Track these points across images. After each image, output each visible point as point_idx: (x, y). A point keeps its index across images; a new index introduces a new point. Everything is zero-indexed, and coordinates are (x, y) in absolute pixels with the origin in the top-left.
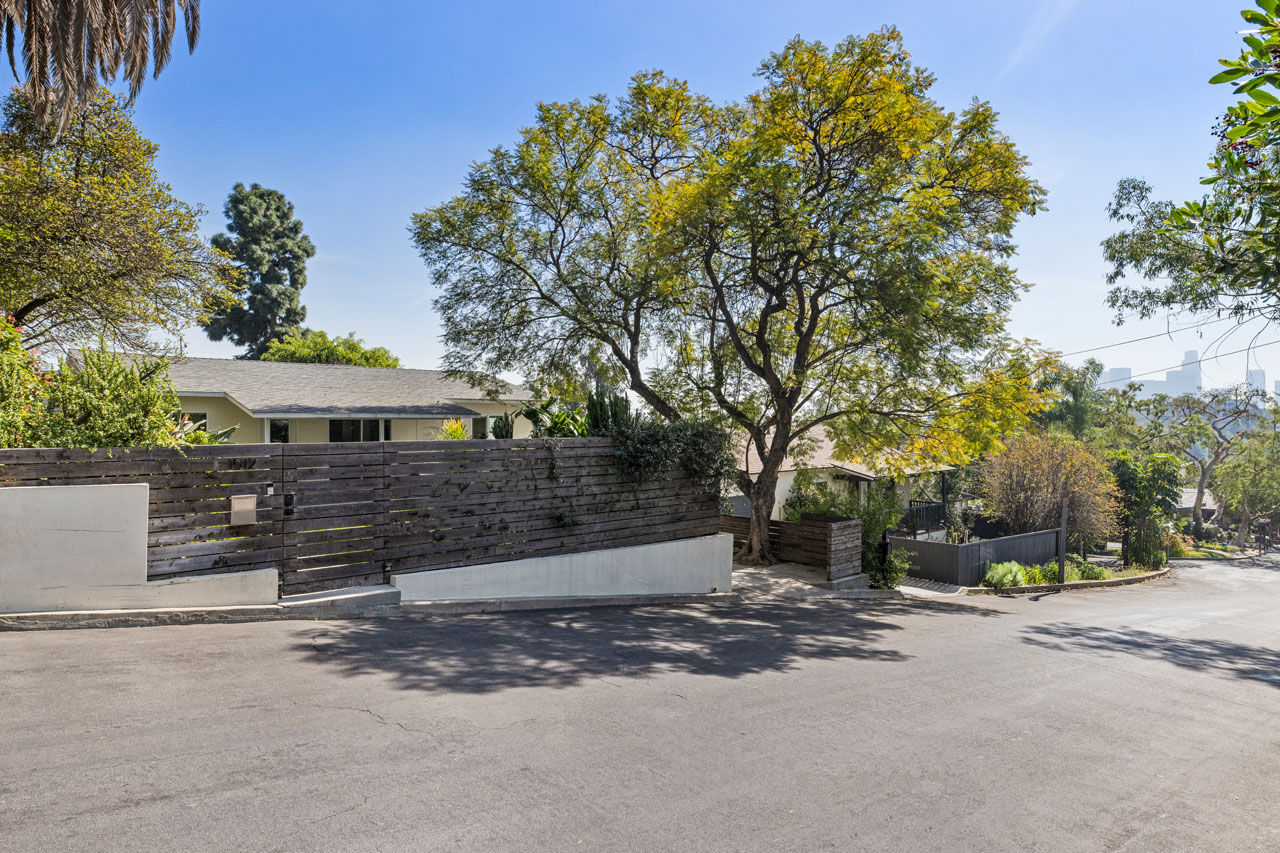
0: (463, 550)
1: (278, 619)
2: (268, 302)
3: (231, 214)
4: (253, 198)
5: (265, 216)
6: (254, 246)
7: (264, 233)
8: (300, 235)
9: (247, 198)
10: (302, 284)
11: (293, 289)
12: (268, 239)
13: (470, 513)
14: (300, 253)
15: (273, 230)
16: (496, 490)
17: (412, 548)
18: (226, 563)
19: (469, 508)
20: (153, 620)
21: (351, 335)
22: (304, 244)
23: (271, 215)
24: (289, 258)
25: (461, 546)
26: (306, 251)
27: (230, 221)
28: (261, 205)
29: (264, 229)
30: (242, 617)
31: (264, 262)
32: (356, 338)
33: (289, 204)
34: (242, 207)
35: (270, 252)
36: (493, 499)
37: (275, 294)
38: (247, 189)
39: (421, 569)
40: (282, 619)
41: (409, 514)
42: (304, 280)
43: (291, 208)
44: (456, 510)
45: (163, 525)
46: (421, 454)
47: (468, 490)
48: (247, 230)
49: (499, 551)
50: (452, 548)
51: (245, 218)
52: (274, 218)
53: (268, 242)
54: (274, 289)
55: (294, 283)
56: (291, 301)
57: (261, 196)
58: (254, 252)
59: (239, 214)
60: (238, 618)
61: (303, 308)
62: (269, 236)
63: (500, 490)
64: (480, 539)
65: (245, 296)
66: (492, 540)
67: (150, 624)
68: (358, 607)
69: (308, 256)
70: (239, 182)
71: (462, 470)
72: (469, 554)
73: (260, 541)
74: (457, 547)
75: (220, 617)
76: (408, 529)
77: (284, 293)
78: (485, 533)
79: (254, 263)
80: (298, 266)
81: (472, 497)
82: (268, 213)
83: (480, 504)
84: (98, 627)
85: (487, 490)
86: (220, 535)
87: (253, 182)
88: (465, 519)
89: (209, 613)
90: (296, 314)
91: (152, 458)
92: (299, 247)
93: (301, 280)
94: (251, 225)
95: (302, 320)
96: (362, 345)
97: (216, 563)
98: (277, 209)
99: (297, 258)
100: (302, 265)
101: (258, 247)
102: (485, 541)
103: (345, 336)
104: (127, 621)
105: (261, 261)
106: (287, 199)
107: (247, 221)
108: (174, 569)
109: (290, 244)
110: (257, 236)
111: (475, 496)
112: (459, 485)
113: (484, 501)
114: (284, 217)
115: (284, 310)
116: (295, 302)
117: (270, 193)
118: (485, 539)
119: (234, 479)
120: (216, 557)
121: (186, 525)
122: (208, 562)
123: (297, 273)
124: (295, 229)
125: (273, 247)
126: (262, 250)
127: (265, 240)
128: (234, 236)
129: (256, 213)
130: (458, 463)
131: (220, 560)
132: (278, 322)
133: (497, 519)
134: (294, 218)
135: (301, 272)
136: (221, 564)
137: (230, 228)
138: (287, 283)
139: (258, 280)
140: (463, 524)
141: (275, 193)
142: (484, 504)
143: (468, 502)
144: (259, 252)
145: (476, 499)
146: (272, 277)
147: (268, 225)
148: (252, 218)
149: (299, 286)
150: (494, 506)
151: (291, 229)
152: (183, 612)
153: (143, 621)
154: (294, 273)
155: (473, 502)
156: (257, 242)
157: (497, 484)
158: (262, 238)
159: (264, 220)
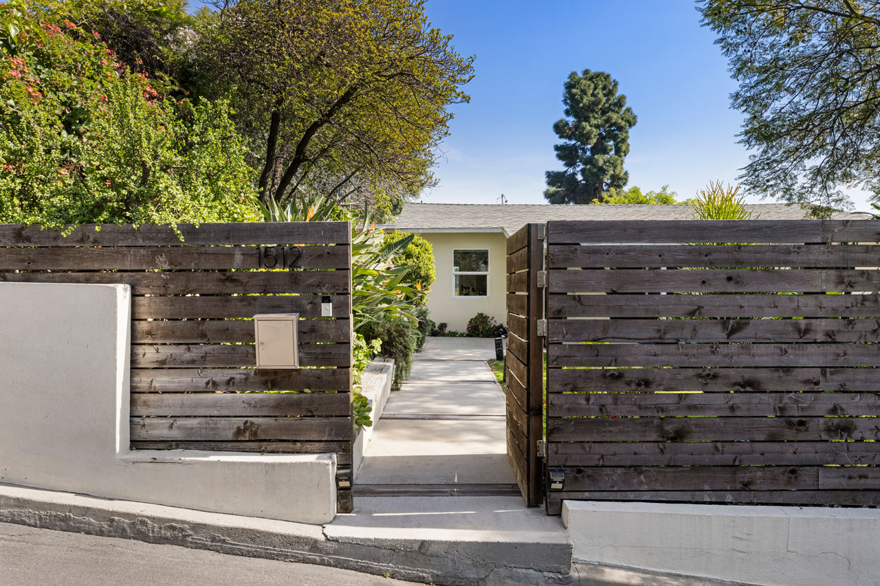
0: (734, 467)
1: (314, 562)
2: (595, 170)
3: (568, 101)
4: (584, 82)
5: (593, 95)
6: (584, 123)
7: (593, 111)
8: (624, 108)
9: (578, 82)
10: (625, 152)
11: (616, 157)
12: (596, 116)
13: (751, 386)
14: (623, 123)
15: (600, 106)
16: (820, 337)
17: (613, 448)
18: (255, 434)
19: (748, 374)
20: (105, 526)
21: (664, 189)
22: (628, 116)
23: (598, 93)
24: (614, 130)
25: (728, 458)
26: (628, 121)
27: (568, 107)
28: (589, 86)
29: (591, 107)
30: (252, 546)
31: (593, 136)
32: (669, 191)
33: (614, 81)
34: (574, 91)
35: (597, 127)
36: (812, 357)
37: (601, 163)
38: (580, 75)
39: (631, 496)
40: (322, 563)
41: (604, 375)
42: (627, 148)
43: (616, 85)
44: (715, 377)
45: (161, 357)
46: (630, 249)
47: (748, 332)
48: (578, 110)
49: (826, 480)
50: (707, 459)
51: (577, 100)
52: (600, 96)
53: (595, 118)
54: (600, 159)
55: (618, 151)
56: (615, 167)
57: (591, 79)
58: (584, 128)
59: (572, 97)
60: (243, 546)
61: (626, 173)
62: (597, 113)
63: (831, 338)
64: (777, 447)
65: (578, 169)
66: (808, 452)
67: (101, 533)
68: (475, 565)
69: (630, 126)
70: (573, 71)
71: (731, 288)
72: (747, 477)
73: (312, 402)
74: (719, 459)
75: (213, 539)
76: (602, 408)
77: (608, 161)
78: (789, 434)
79: (584, 138)
80: (621, 136)
81: (756, 349)
82: (596, 92)
83: (777, 368)
84: (24, 523)
85: (795, 337)
86: (245, 384)
87: (584, 69)
88: (738, 399)
89: (197, 527)
90: (620, 179)
91: (141, 242)
92: (622, 119)
93: (624, 148)
94: (581, 105)
95: (625, 184)
96: (675, 198)
97: (239, 432)
98: (604, 88)
99: (620, 128)
100: (625, 135)
101: (587, 124)
102: (787, 452)
103: (658, 190)
104: (65, 519)
105: (590, 136)
106: (613, 77)
107: (578, 102)
108: (175, 434)
109: (614, 117)
110: (586, 113)
111: (762, 349)
112: (724, 322)
113: (786, 361)
114: (610, 93)
115: (608, 177)
116: (619, 167)
117: (598, 75)
118: (788, 448)
119: (267, 284)
120: (239, 422)
121: (193, 361)
122: (227, 429)
123: (620, 142)
124: (620, 103)
125: (600, 122)
126: (591, 126)
127: (593, 116)
128: (571, 120)
129: (585, 94)
130: (723, 273)
131: (246, 429)
132: (605, 188)
133: (822, 406)
134: (618, 94)
135: (624, 140)
136: (247, 436)
137: (567, 113)
138: (613, 152)
139: (588, 153)
140: (732, 408)
141: (602, 74)
142: (788, 369)
143: (745, 360)
144: (588, 128)
145: (766, 355)
146: (600, 148)
147: (596, 103)
148: (582, 98)
149: (623, 154)
150: (815, 374)
151: (615, 104)
152: (153, 519)
153: (89, 524)
154: (618, 143)
155: (758, 361)
156: (587, 119)
157: (821, 326)
158: (591, 115)
159: (593, 99)
